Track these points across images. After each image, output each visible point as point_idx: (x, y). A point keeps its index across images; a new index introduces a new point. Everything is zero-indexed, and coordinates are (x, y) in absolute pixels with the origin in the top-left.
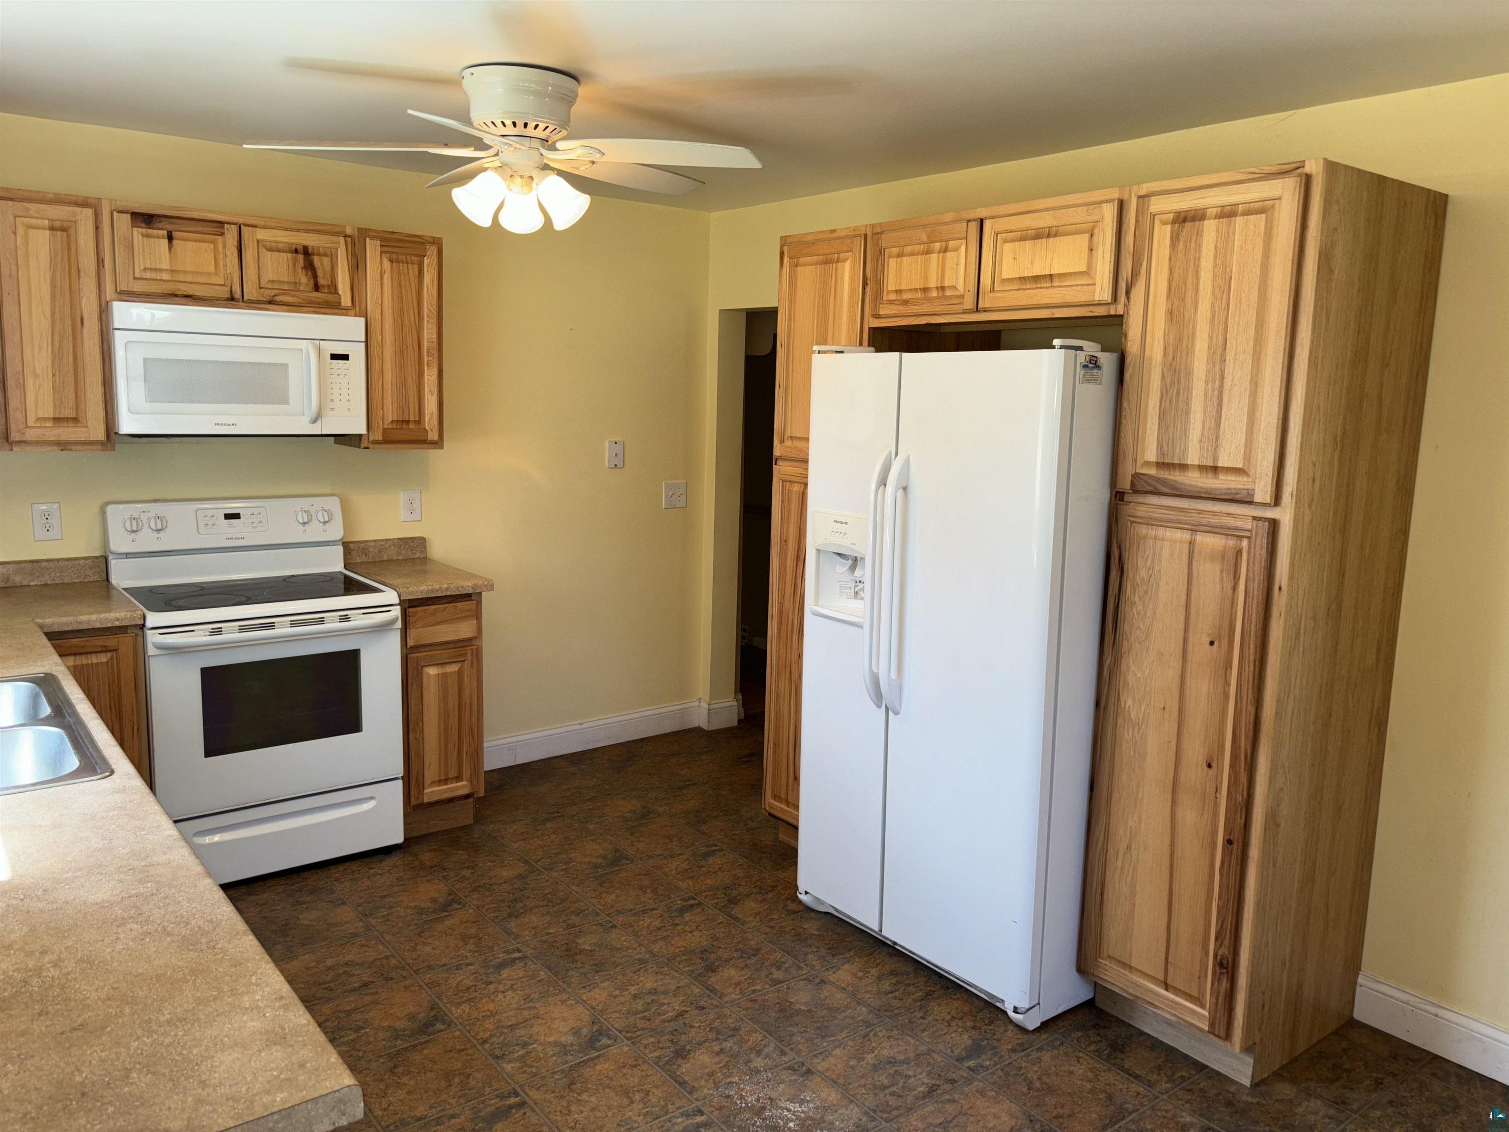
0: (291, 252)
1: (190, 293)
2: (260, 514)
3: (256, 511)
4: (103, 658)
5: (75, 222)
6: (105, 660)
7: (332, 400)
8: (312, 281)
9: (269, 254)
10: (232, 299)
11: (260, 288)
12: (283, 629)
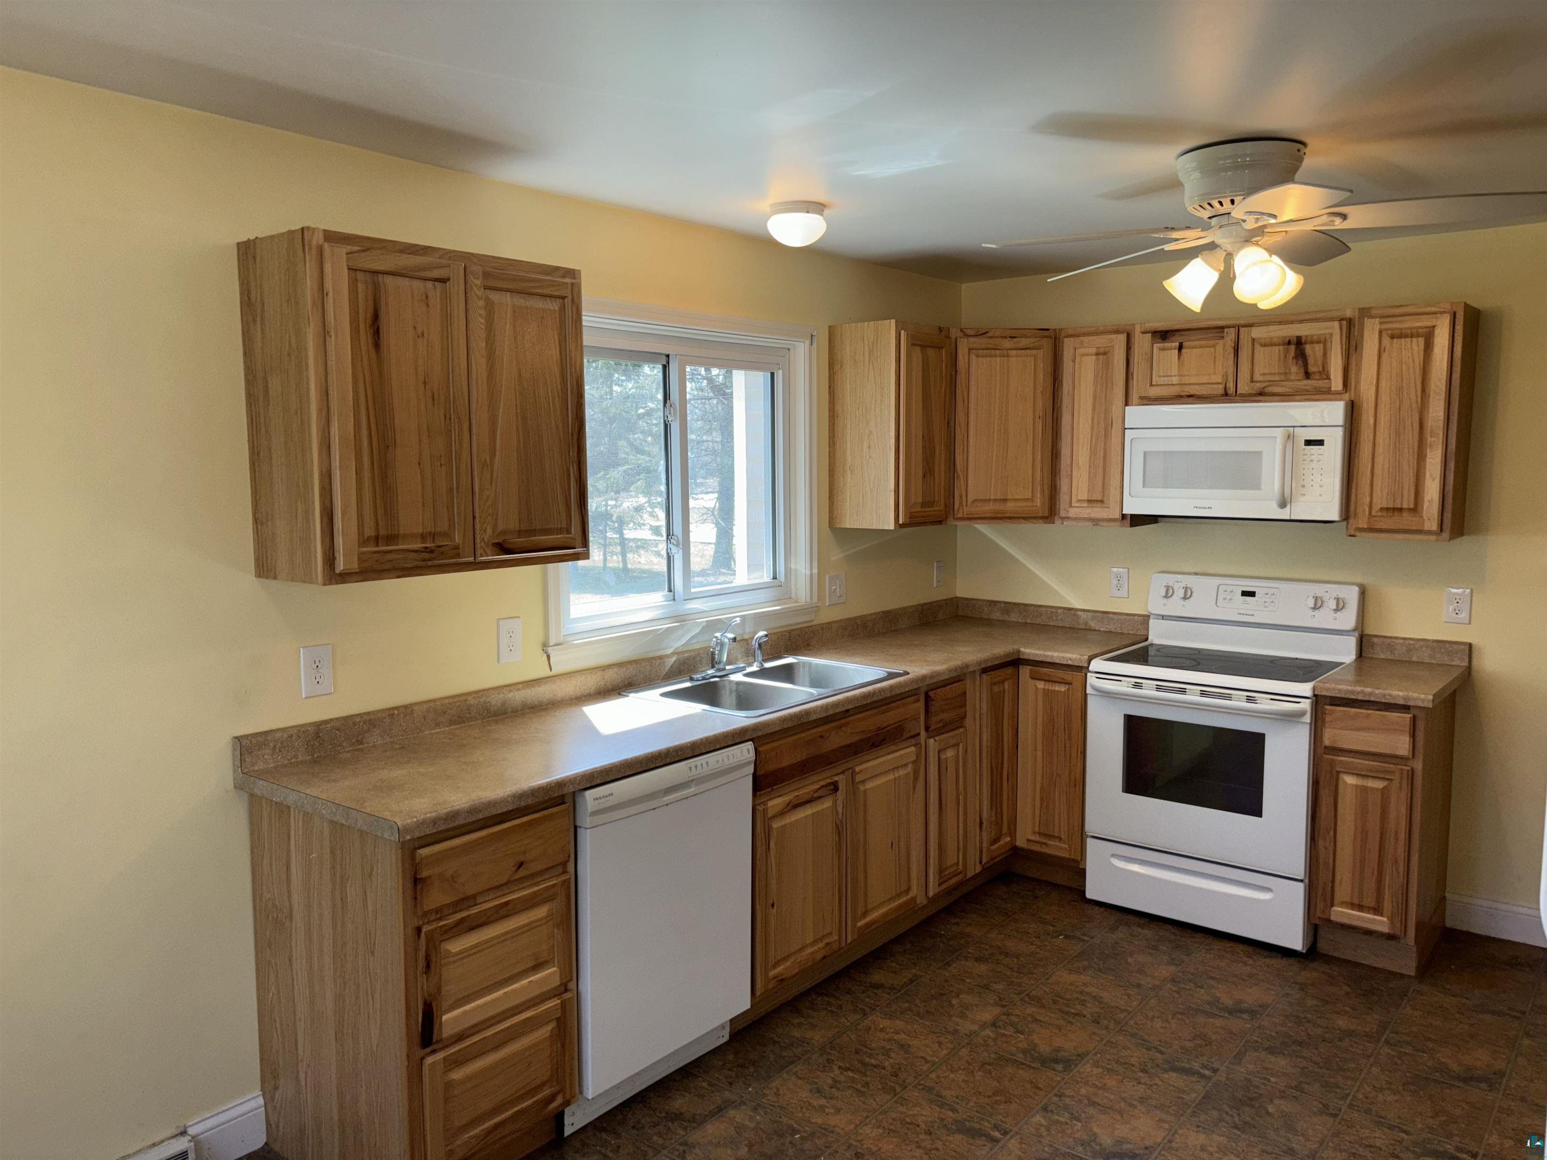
0: (1284, 344)
1: (1192, 393)
2: (1273, 594)
3: (1271, 591)
4: (1063, 688)
5: (1113, 346)
6: (1063, 689)
7: (1303, 486)
8: (1302, 370)
9: (1262, 349)
10: (1226, 394)
11: (1252, 381)
12: (1193, 697)
